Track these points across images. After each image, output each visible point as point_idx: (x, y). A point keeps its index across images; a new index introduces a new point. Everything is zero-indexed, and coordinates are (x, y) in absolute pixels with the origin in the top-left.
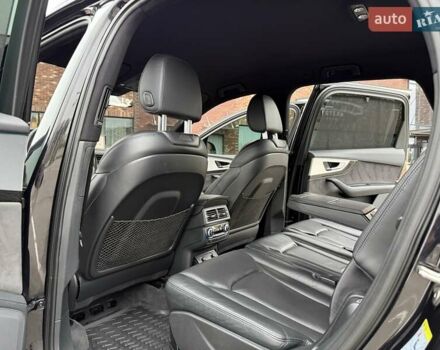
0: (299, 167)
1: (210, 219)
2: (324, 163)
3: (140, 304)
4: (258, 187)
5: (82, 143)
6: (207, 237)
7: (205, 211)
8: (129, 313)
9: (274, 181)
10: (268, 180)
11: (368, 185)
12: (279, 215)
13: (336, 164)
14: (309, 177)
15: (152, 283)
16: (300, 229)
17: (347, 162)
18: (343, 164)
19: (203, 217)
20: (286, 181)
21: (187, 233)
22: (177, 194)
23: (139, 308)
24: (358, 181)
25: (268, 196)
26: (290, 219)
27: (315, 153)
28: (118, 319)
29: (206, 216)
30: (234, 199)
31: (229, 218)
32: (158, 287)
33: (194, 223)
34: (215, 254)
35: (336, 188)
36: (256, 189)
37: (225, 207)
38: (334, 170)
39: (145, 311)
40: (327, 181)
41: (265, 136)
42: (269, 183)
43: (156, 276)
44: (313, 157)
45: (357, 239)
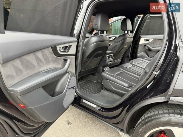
0: (136, 41)
1: (108, 58)
2: (145, 40)
3: (89, 79)
4: (123, 48)
5: (82, 40)
6: (107, 63)
7: (107, 56)
8: (87, 81)
9: (127, 46)
10: (126, 46)
11: (158, 47)
12: (128, 57)
13: (149, 40)
14: (139, 44)
15: (92, 74)
16: (134, 61)
17: (152, 39)
18: (151, 40)
19: (106, 57)
20: (131, 46)
21: (102, 62)
22: (101, 52)
23: (89, 80)
24: (155, 46)
25: (125, 51)
26: (131, 57)
27: (142, 36)
28: (84, 82)
29: (107, 57)
30: (115, 52)
31: (113, 58)
32: (94, 75)
33: (104, 59)
34: (109, 68)
35: (147, 48)
36: (122, 49)
37: (112, 55)
38: (148, 42)
39: (90, 81)
40: (145, 46)
41: (126, 32)
42: (126, 47)
43: (93, 73)
44: (141, 38)
45: (148, 63)
